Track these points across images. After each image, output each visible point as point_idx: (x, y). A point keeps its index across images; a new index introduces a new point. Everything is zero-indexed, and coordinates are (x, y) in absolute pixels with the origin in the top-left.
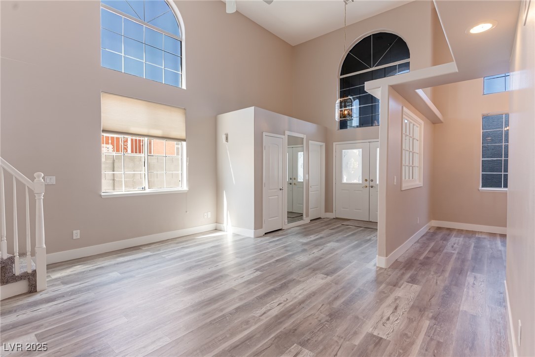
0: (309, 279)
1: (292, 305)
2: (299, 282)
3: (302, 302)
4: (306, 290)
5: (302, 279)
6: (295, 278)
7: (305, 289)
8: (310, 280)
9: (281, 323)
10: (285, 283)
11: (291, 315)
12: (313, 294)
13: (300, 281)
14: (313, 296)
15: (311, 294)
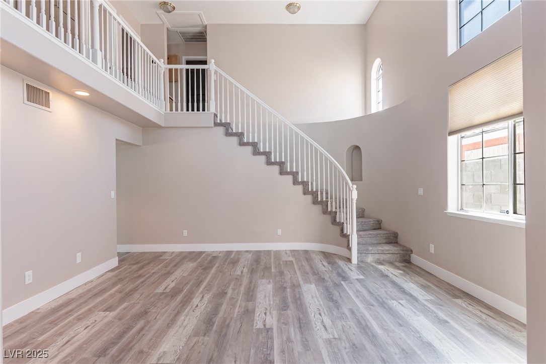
0: (186, 344)
1: (186, 309)
2: (196, 334)
3: (178, 314)
4: (180, 327)
5: (195, 340)
6: (206, 338)
7: (182, 329)
8: (182, 344)
9: (185, 297)
10: (212, 326)
11: (181, 303)
12: (170, 325)
13: (195, 336)
14: (169, 324)
15: (172, 324)
